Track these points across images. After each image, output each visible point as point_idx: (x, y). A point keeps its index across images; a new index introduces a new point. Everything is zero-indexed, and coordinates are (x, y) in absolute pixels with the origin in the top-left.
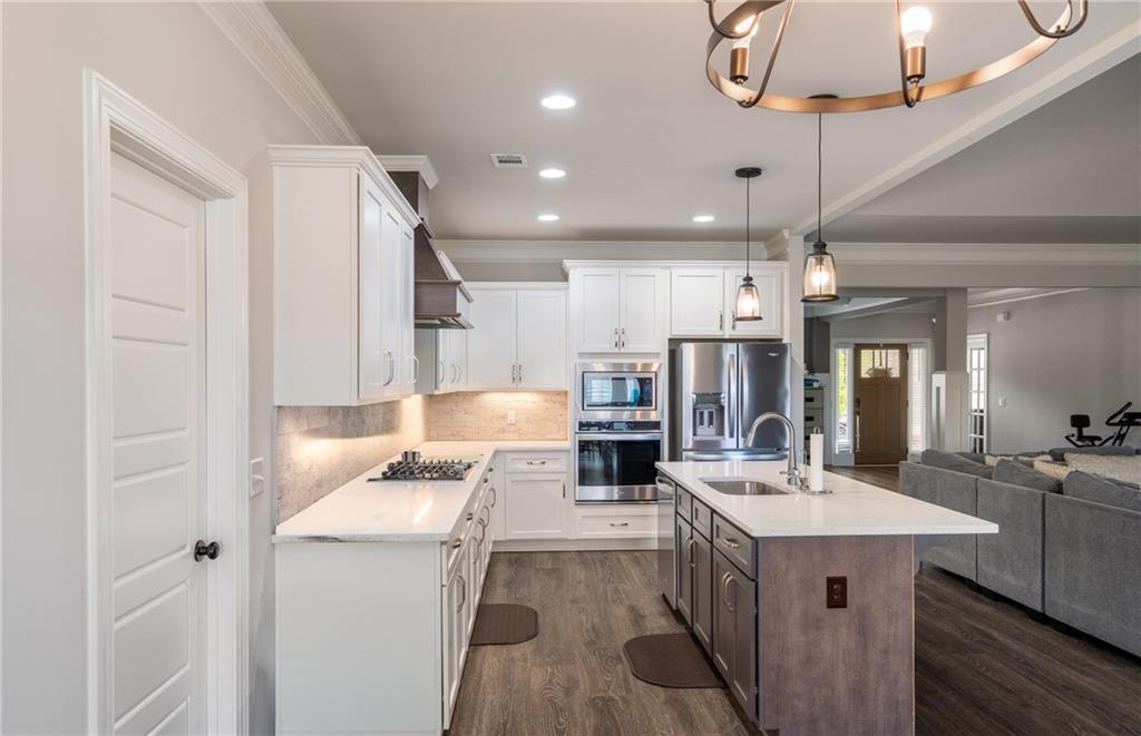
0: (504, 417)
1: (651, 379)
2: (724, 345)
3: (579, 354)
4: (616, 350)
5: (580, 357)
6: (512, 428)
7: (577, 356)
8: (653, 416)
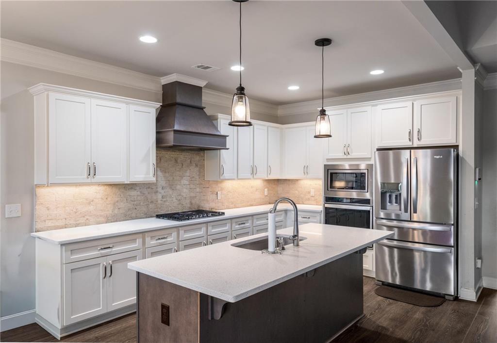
0: (309, 193)
1: (365, 173)
2: (403, 151)
3: (327, 159)
4: (345, 157)
5: (327, 161)
6: (313, 199)
7: (325, 160)
8: (368, 196)
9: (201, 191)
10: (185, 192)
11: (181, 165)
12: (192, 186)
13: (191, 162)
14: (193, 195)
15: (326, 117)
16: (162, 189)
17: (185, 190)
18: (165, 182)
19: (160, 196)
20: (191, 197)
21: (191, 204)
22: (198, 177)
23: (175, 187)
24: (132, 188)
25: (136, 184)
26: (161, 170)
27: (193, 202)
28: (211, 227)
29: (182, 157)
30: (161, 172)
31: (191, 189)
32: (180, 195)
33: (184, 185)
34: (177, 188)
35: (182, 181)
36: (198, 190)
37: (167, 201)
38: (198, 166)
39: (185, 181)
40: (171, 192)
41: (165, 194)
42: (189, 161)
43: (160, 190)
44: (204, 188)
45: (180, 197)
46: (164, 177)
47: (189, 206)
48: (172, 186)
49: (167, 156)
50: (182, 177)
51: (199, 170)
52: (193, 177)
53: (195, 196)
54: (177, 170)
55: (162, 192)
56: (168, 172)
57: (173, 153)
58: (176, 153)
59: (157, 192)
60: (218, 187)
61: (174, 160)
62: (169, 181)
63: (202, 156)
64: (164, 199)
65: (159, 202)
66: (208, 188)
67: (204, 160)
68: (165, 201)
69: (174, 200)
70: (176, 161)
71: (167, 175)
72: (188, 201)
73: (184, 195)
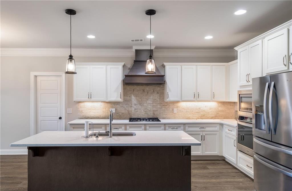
9: (161, 107)
10: (150, 107)
11: (147, 93)
12: (154, 104)
13: (153, 91)
14: (155, 109)
16: (135, 105)
17: (149, 106)
18: (136, 102)
19: (133, 109)
20: (153, 110)
21: (154, 114)
22: (158, 100)
23: (143, 105)
24: (118, 104)
25: (120, 102)
26: (134, 95)
27: (156, 113)
29: (147, 88)
30: (134, 96)
31: (154, 106)
32: (146, 109)
33: (149, 103)
34: (144, 105)
35: (148, 102)
36: (159, 107)
37: (138, 111)
38: (159, 93)
39: (149, 101)
40: (140, 107)
41: (136, 108)
42: (153, 90)
43: (133, 105)
44: (163, 105)
46: (136, 99)
47: (152, 115)
48: (140, 104)
49: (137, 88)
50: (147, 99)
51: (160, 96)
52: (155, 100)
53: (156, 110)
54: (144, 95)
55: (135, 106)
56: (139, 97)
57: (142, 87)
58: (143, 86)
59: (132, 106)
60: (175, 106)
61: (142, 90)
62: (139, 101)
63: (162, 88)
64: (136, 111)
65: (133, 112)
66: (167, 105)
67: (163, 90)
68: (136, 112)
69: (142, 111)
70: (144, 91)
72: (152, 113)
73: (149, 109)
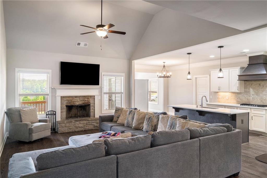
11: (262, 87)
15: (222, 71)
16: (253, 95)
18: (254, 93)
19: (251, 98)
26: (252, 88)
28: (253, 111)
29: (263, 83)
34: (260, 95)
35: (263, 93)
40: (257, 97)
41: (254, 97)
45: (261, 99)
46: (253, 91)
48: (257, 94)
50: (263, 91)
54: (260, 88)
57: (258, 82)
59: (250, 96)
61: (259, 85)
62: (256, 92)
64: (254, 99)
65: (251, 100)
68: (254, 100)
69: (259, 100)
71: (255, 90)
